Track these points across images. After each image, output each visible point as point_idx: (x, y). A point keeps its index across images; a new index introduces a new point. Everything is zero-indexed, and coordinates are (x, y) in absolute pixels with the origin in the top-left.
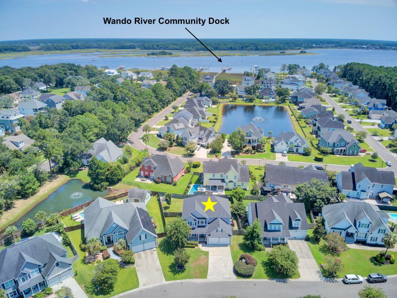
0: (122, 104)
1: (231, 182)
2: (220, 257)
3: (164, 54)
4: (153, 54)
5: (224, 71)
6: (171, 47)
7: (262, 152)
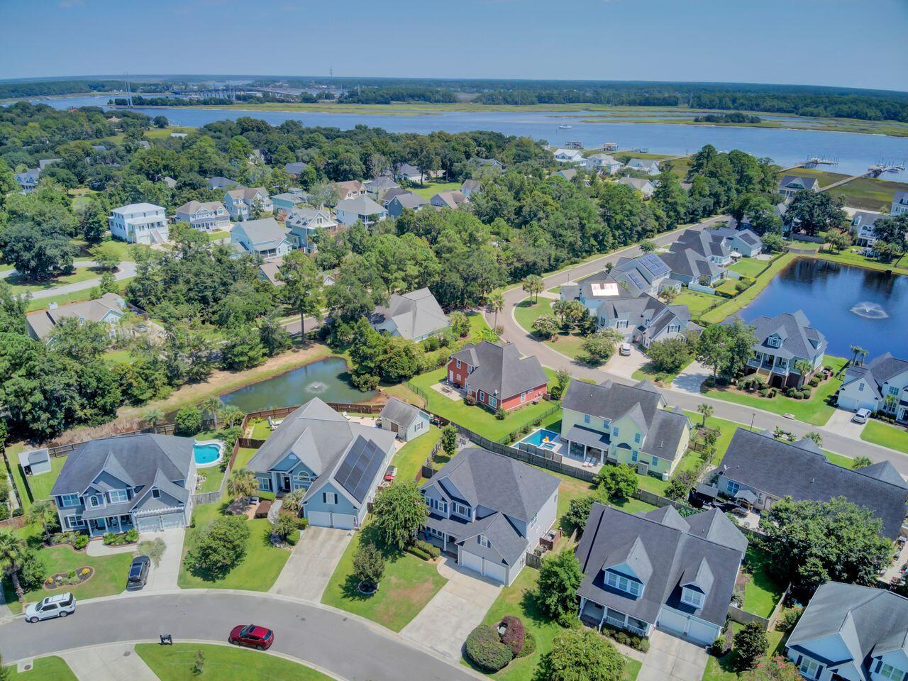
0: (500, 224)
1: (624, 446)
2: (464, 601)
3: (739, 119)
4: (709, 119)
5: (877, 173)
6: (769, 103)
7: (796, 397)
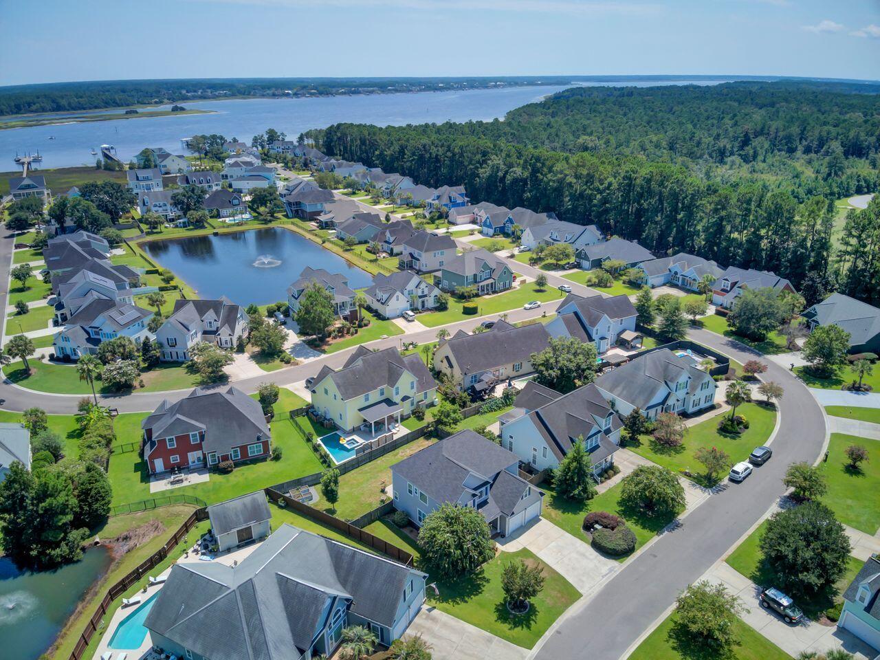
1: (405, 399)
2: (553, 544)
7: (365, 325)
